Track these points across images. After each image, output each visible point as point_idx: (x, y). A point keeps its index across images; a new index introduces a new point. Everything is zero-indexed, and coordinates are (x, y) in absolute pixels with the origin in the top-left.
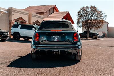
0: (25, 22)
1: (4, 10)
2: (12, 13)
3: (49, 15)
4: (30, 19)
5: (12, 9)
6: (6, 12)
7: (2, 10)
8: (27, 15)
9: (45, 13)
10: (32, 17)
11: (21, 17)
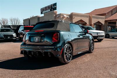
0: (86, 23)
1: (67, 16)
2: (74, 17)
3: (112, 15)
4: (90, 21)
5: (73, 14)
6: (68, 17)
7: (65, 16)
8: (88, 17)
9: (107, 14)
10: (92, 19)
11: (81, 20)
